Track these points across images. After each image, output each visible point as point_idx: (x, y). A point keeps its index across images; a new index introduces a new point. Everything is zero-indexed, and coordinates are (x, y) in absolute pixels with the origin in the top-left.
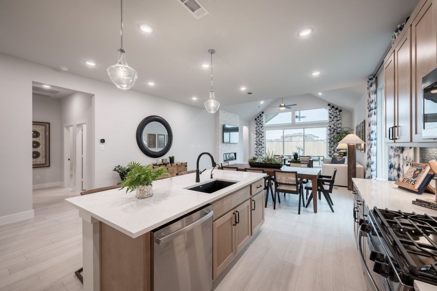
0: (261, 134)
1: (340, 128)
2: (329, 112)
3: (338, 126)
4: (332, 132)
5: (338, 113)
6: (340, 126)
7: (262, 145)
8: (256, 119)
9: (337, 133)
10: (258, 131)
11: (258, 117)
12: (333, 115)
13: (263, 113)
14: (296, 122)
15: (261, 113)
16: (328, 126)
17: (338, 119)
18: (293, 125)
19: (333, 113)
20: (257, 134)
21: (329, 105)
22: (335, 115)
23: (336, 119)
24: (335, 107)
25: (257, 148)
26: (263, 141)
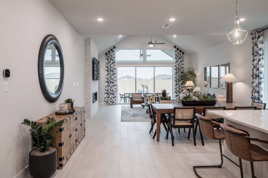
0: (113, 71)
1: (183, 68)
2: (175, 53)
3: (181, 66)
4: (178, 71)
5: (182, 55)
6: (183, 66)
7: (113, 83)
8: (106, 54)
9: (182, 72)
10: (109, 67)
11: (109, 52)
12: (178, 57)
13: (114, 47)
14: (147, 60)
15: (112, 48)
16: (174, 65)
17: (182, 60)
18: (145, 63)
19: (178, 55)
20: (108, 71)
21: (175, 47)
22: (179, 56)
23: (180, 60)
24: (179, 50)
25: (109, 86)
26: (115, 79)
